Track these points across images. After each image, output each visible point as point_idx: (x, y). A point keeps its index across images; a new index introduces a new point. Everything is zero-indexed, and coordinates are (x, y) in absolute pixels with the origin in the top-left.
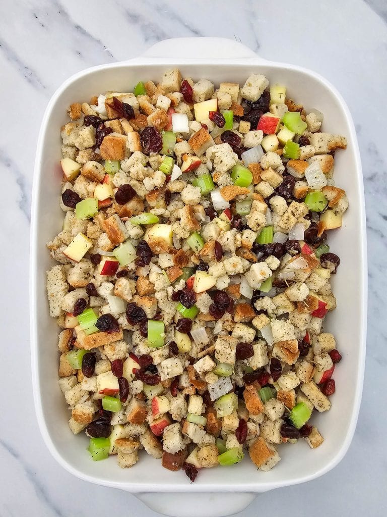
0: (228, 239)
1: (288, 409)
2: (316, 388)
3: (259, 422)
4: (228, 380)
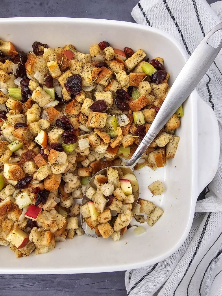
0: (12, 119)
1: (144, 79)
2: (129, 59)
3: (154, 99)
4: (119, 117)
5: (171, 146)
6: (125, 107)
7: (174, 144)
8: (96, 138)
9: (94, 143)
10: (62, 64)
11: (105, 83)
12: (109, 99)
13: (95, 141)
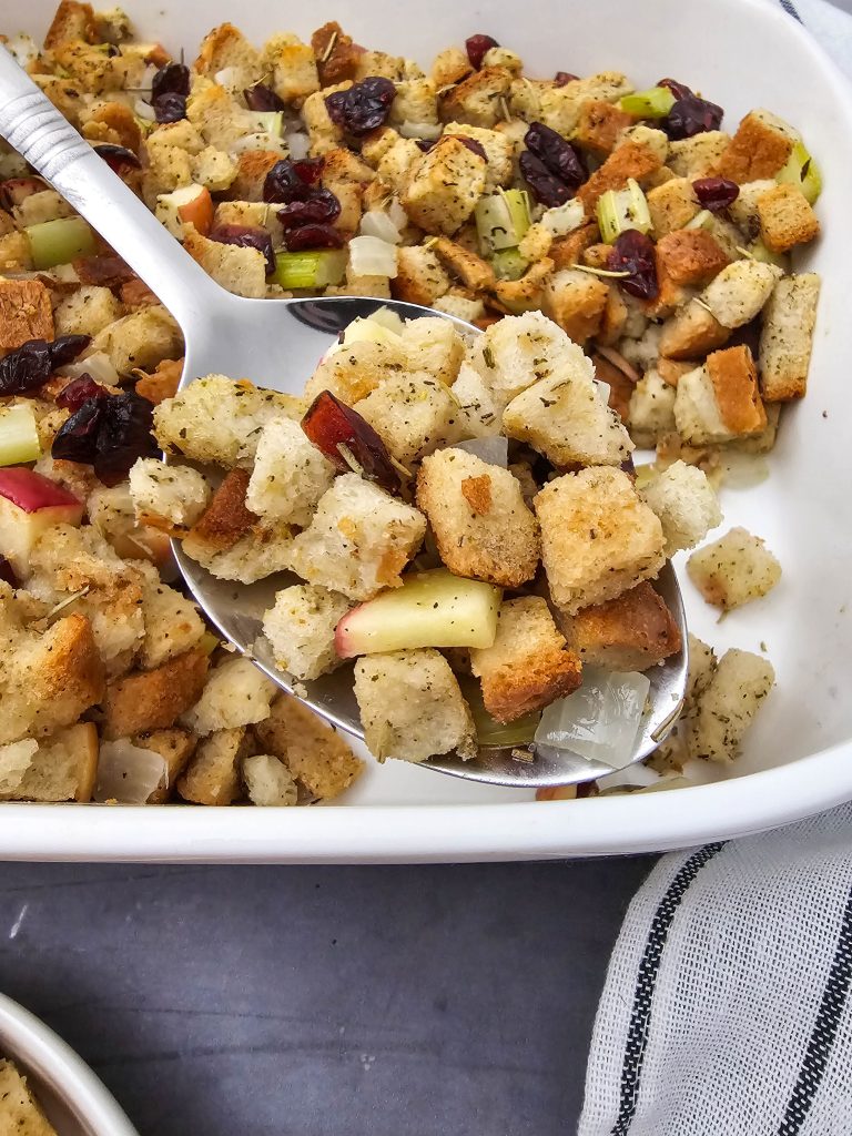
5: (785, 320)
6: (561, 194)
7: (799, 311)
8: (431, 259)
9: (418, 277)
10: (329, 57)
11: (486, 107)
12: (495, 148)
13: (423, 267)
